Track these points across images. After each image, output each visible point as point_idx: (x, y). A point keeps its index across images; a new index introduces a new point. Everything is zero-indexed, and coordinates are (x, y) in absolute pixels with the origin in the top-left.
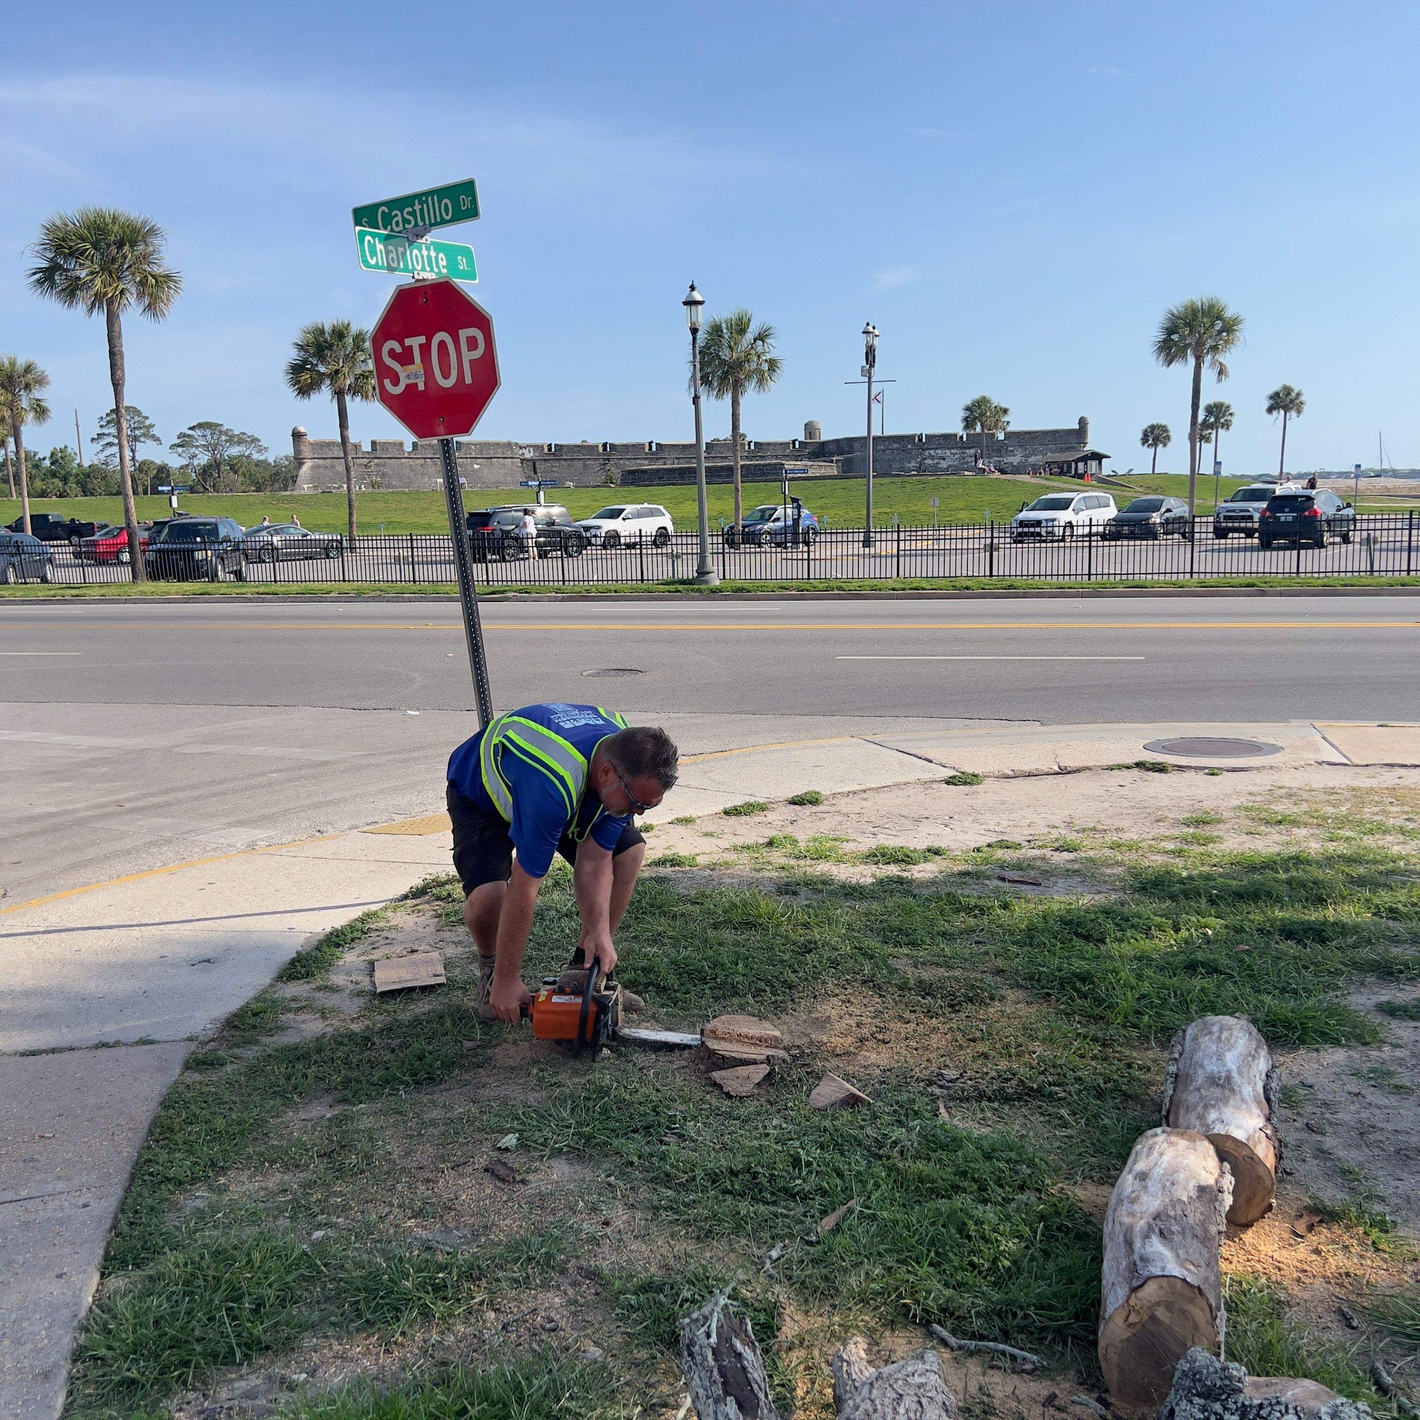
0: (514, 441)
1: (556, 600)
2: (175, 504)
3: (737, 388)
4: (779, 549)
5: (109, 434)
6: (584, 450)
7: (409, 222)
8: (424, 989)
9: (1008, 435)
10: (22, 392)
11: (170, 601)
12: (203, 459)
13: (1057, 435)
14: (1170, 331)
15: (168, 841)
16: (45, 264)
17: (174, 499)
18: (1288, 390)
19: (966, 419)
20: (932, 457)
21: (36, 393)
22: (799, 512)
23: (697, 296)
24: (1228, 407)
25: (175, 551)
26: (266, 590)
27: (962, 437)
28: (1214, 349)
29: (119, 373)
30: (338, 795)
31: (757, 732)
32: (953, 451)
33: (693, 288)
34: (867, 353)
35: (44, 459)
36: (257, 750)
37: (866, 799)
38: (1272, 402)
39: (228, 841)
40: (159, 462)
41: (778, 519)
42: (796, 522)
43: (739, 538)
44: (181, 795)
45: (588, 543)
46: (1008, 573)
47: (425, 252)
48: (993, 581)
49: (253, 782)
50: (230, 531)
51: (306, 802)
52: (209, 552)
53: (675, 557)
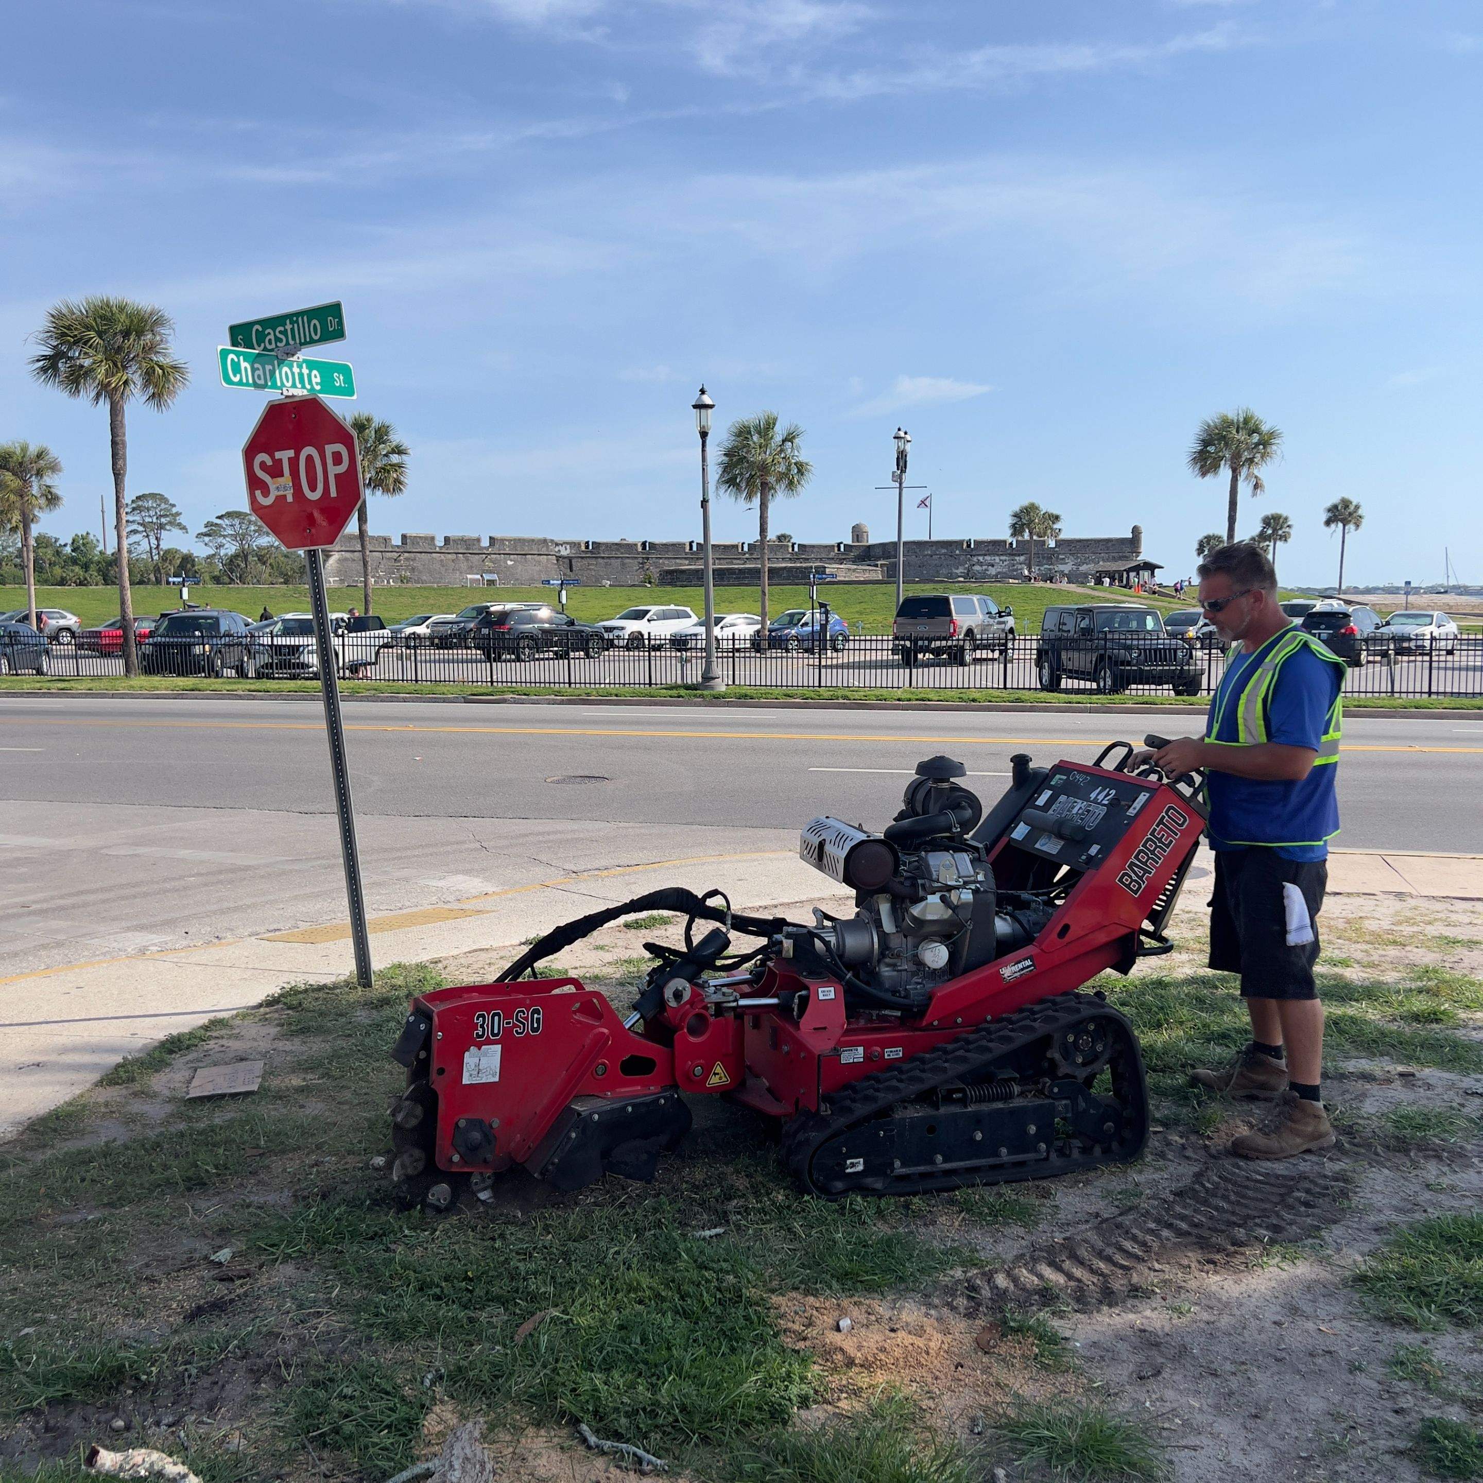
0: (549, 537)
1: (554, 703)
2: (185, 596)
3: (766, 489)
4: (806, 655)
5: (133, 522)
6: (623, 548)
7: (281, 341)
8: (234, 1096)
9: (1059, 543)
10: (33, 478)
11: (158, 697)
12: (231, 548)
13: (1110, 544)
14: (1206, 443)
15: (59, 945)
16: (49, 352)
17: (185, 591)
18: (1346, 503)
19: (1014, 526)
20: (980, 564)
21: (48, 480)
22: (827, 618)
23: (707, 400)
24: (1286, 519)
25: (172, 645)
26: (258, 688)
27: (1011, 544)
28: (1251, 461)
29: (120, 462)
30: (248, 901)
31: (700, 844)
32: (1003, 558)
33: (703, 392)
34: (898, 459)
35: (65, 545)
36: (183, 853)
38: (1330, 514)
39: (121, 945)
40: (185, 551)
41: (806, 624)
42: (824, 627)
43: (765, 645)
44: (91, 898)
45: (610, 645)
46: (1021, 686)
47: (296, 370)
48: (1005, 694)
49: (168, 886)
50: (233, 626)
51: (214, 907)
52: (207, 647)
53: (684, 661)
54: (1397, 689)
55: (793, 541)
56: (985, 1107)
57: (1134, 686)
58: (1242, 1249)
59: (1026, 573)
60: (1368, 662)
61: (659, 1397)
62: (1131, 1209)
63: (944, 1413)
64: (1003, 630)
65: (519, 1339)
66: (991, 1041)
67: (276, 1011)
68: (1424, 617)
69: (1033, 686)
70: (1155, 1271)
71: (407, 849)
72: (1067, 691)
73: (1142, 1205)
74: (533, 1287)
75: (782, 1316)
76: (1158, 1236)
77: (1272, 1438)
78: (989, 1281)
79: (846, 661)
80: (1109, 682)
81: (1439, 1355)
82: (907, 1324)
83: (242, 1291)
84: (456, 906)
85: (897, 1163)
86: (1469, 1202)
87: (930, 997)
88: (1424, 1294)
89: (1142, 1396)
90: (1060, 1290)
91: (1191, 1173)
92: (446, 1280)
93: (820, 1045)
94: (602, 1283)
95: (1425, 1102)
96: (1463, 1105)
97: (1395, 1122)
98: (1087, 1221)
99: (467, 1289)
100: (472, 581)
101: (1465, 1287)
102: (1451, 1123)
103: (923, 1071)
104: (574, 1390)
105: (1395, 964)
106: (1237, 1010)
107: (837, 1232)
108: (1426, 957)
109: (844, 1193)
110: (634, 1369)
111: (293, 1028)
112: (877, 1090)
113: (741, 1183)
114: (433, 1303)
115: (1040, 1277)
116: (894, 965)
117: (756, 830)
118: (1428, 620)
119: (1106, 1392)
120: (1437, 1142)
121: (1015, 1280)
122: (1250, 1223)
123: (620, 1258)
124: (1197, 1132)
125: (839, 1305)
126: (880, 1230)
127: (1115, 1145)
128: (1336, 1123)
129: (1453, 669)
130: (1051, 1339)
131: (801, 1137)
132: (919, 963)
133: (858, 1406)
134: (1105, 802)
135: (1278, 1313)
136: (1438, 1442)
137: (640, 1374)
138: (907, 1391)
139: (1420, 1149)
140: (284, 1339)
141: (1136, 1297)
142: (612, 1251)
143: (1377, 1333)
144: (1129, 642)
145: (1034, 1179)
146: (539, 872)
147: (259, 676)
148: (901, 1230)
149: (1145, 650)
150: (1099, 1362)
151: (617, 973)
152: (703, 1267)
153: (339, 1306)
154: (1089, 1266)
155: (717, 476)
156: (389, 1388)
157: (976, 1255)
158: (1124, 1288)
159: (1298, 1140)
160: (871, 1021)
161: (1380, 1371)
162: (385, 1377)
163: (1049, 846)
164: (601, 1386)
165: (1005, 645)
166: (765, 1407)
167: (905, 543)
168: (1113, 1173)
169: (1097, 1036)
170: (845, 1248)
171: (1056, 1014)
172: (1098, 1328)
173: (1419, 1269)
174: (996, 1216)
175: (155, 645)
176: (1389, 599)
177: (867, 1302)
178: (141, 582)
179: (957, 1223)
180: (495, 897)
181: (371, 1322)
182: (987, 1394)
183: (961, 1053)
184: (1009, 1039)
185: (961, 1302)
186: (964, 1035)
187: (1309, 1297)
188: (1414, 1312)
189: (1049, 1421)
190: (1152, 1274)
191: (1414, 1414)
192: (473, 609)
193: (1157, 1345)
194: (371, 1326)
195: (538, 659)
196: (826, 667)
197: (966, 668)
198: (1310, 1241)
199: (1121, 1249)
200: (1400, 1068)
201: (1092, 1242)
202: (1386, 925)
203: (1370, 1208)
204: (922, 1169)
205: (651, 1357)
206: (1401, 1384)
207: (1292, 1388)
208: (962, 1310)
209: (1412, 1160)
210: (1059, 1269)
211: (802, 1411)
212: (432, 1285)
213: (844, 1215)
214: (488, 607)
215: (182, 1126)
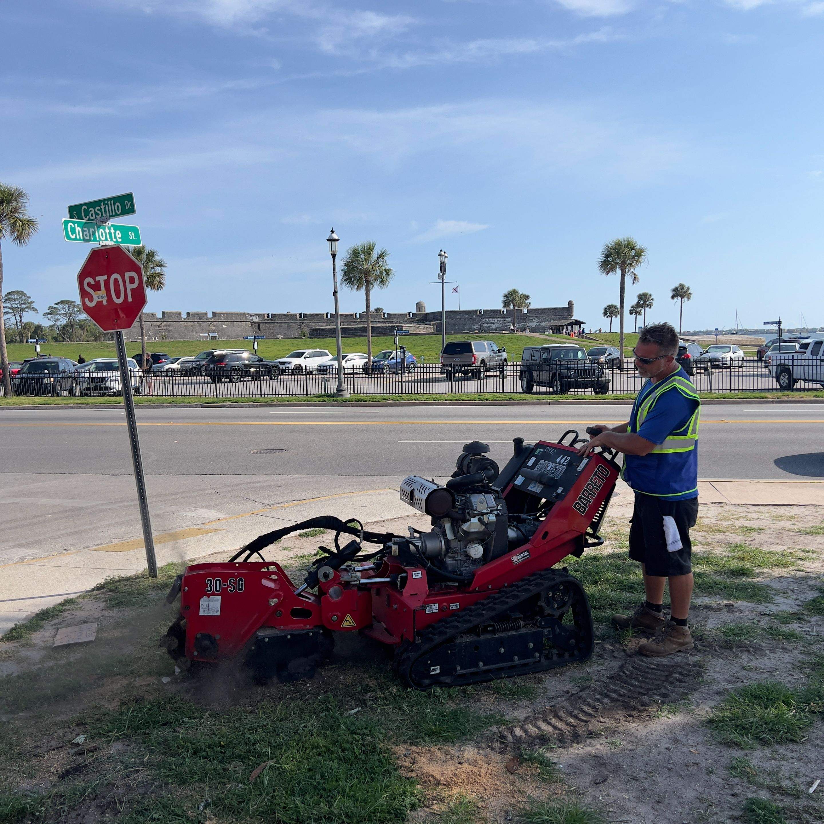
0: (247, 312)
1: (253, 406)
3: (368, 284)
5: (6, 307)
6: (288, 317)
7: (98, 214)
8: (81, 644)
9: (529, 311)
11: (24, 409)
12: (63, 321)
13: (557, 311)
14: (607, 256)
18: (682, 286)
19: (504, 302)
20: (487, 323)
22: (404, 355)
23: (335, 236)
24: (650, 295)
25: (32, 379)
26: (82, 402)
27: (503, 312)
28: (631, 265)
30: (82, 528)
31: (340, 486)
32: (499, 319)
33: (332, 232)
34: (441, 267)
36: (43, 501)
37: (383, 526)
38: (674, 293)
39: (9, 557)
40: (37, 323)
41: (393, 358)
42: (403, 360)
43: (371, 370)
45: (283, 372)
46: (512, 391)
47: (107, 231)
48: (503, 395)
49: (35, 520)
50: (66, 367)
51: (63, 532)
52: (52, 379)
53: (326, 381)
54: (713, 388)
55: (384, 311)
56: (505, 634)
57: (573, 390)
58: (647, 708)
59: (512, 327)
60: (697, 373)
61: (333, 809)
62: (586, 688)
63: (490, 809)
64: (501, 360)
65: (252, 779)
66: (507, 598)
67: (103, 593)
68: (726, 348)
69: (518, 391)
70: (601, 722)
71: (172, 494)
72: (537, 393)
73: (592, 685)
74: (259, 749)
75: (398, 758)
76: (602, 703)
77: (668, 814)
78: (511, 733)
79: (416, 378)
80: (559, 388)
81: (754, 762)
82: (468, 759)
83: (92, 759)
84: (202, 527)
85: (458, 668)
86: (765, 676)
87: (473, 574)
88: (744, 728)
89: (597, 794)
90: (551, 735)
91: (617, 666)
92: (209, 748)
93: (415, 604)
94: (297, 745)
95: (739, 620)
96: (759, 621)
97: (724, 632)
98: (563, 696)
99: (222, 752)
100: (203, 337)
101: (766, 724)
102: (754, 632)
103: (471, 616)
104: (284, 808)
105: (720, 543)
106: (637, 572)
107: (427, 709)
108: (736, 539)
109: (430, 686)
110: (318, 793)
111: (113, 603)
112: (447, 628)
113: (372, 683)
114: (202, 761)
115: (539, 728)
116: (454, 557)
117: (371, 477)
118: (728, 350)
119: (579, 793)
120: (747, 642)
121: (526, 731)
122: (651, 693)
123: (307, 730)
124: (620, 642)
125: (429, 750)
126: (450, 706)
127: (576, 652)
128: (693, 634)
129: (742, 376)
130: (546, 764)
131: (405, 656)
132: (467, 556)
133: (444, 808)
134: (565, 464)
135: (668, 743)
136: (755, 811)
137: (321, 797)
138: (469, 798)
139: (738, 646)
140: (117, 786)
141: (591, 737)
142: (303, 725)
143: (721, 752)
144: (569, 366)
145: (533, 673)
146: (248, 505)
147: (82, 395)
148: (462, 705)
149: (578, 370)
150: (573, 775)
151: (296, 563)
152: (353, 733)
153: (149, 765)
154: (566, 721)
155: (341, 277)
156: (179, 813)
157: (504, 718)
158: (585, 733)
159: (674, 646)
160: (442, 589)
161: (723, 773)
162: (177, 806)
163: (536, 488)
164: (300, 805)
165: (503, 368)
166: (392, 811)
167: (446, 312)
168: (575, 668)
169: (564, 592)
170: (432, 718)
171: (542, 581)
172: (572, 756)
173: (741, 715)
174: (514, 695)
175: (21, 378)
176: (706, 338)
177: (445, 748)
178: (11, 342)
179: (492, 700)
180: (225, 521)
181: (167, 774)
182: (513, 797)
183: (491, 605)
184: (517, 597)
185: (497, 745)
186: (493, 595)
187: (684, 733)
188: (739, 739)
189: (548, 811)
190: (600, 724)
191: (742, 796)
192: (205, 353)
193: (604, 764)
194: (168, 776)
195: (243, 381)
196: (405, 382)
197: (482, 381)
198: (683, 701)
199: (582, 711)
200: (725, 602)
201: (566, 707)
202: (714, 521)
203: (713, 681)
204: (472, 670)
205: (327, 786)
206: (734, 779)
207: (677, 785)
208: (497, 749)
209: (734, 653)
210: (549, 724)
211: (412, 813)
212: (201, 750)
213: (430, 698)
214: (213, 352)
215: (51, 663)
